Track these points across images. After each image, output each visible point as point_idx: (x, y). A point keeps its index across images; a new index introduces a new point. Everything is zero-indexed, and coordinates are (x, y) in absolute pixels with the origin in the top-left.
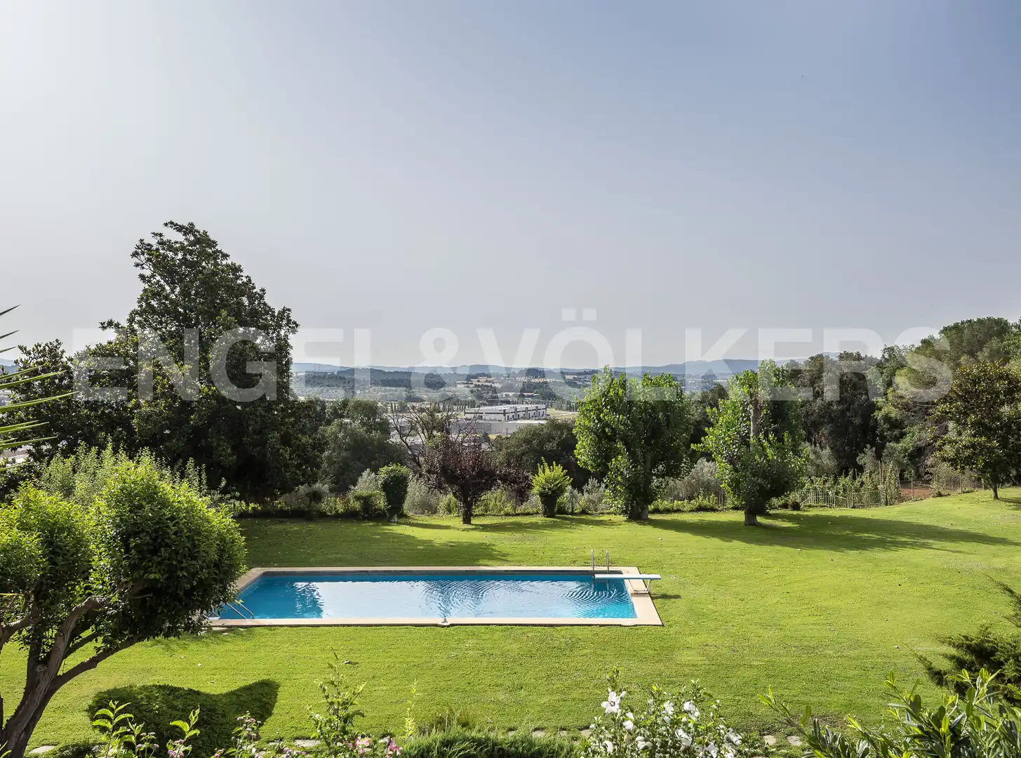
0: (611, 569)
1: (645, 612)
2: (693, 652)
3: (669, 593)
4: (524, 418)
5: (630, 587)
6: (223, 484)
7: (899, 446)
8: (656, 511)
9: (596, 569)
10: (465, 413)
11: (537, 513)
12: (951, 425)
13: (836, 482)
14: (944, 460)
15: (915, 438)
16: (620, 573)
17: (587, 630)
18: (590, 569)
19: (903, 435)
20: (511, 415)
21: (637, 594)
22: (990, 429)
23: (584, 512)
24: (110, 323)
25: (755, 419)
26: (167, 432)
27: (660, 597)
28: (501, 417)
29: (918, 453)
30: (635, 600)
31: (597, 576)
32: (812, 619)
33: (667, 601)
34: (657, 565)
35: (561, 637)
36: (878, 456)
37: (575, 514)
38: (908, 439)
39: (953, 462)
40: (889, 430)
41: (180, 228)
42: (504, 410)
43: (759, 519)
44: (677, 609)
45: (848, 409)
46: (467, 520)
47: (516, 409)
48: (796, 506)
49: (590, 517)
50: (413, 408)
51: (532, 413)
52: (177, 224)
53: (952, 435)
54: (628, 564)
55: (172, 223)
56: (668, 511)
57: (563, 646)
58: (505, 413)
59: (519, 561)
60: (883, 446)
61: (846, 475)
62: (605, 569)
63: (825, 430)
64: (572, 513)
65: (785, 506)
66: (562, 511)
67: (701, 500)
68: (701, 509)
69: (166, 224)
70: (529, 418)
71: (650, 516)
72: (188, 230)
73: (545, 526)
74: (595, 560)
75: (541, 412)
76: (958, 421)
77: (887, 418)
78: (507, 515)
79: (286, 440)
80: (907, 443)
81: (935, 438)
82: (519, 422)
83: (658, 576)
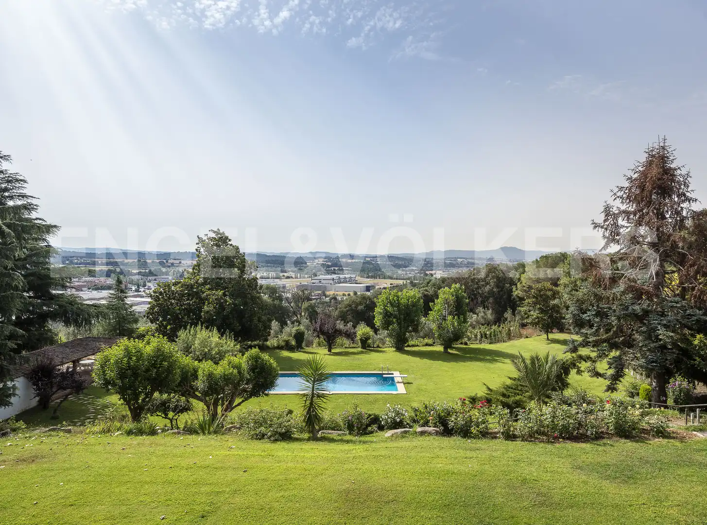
0: (389, 372)
1: (401, 389)
2: (417, 402)
3: (410, 382)
4: (343, 282)
5: (396, 380)
6: (240, 339)
8: (408, 346)
9: (384, 372)
10: (312, 279)
11: (359, 347)
16: (393, 374)
17: (380, 396)
18: (381, 372)
20: (336, 281)
21: (398, 382)
22: (545, 311)
23: (378, 347)
25: (448, 310)
26: (215, 317)
27: (407, 383)
28: (331, 282)
30: (397, 384)
31: (384, 376)
32: (458, 391)
33: (409, 385)
34: (406, 371)
35: (371, 398)
37: (375, 348)
40: (518, 301)
41: (214, 232)
42: (333, 278)
43: (449, 351)
44: (413, 388)
45: (502, 291)
46: (330, 351)
47: (339, 277)
48: (466, 344)
49: (380, 349)
50: (284, 276)
51: (348, 280)
54: (396, 370)
56: (413, 346)
57: (372, 401)
58: (333, 279)
59: (352, 369)
60: (515, 309)
61: (495, 325)
62: (387, 372)
63: (491, 300)
64: (373, 347)
65: (462, 343)
66: (369, 346)
67: (426, 341)
68: (427, 345)
70: (346, 283)
71: (406, 349)
73: (362, 353)
74: (383, 369)
75: (353, 279)
77: (517, 296)
78: (346, 348)
79: (259, 321)
82: (341, 285)
83: (406, 376)
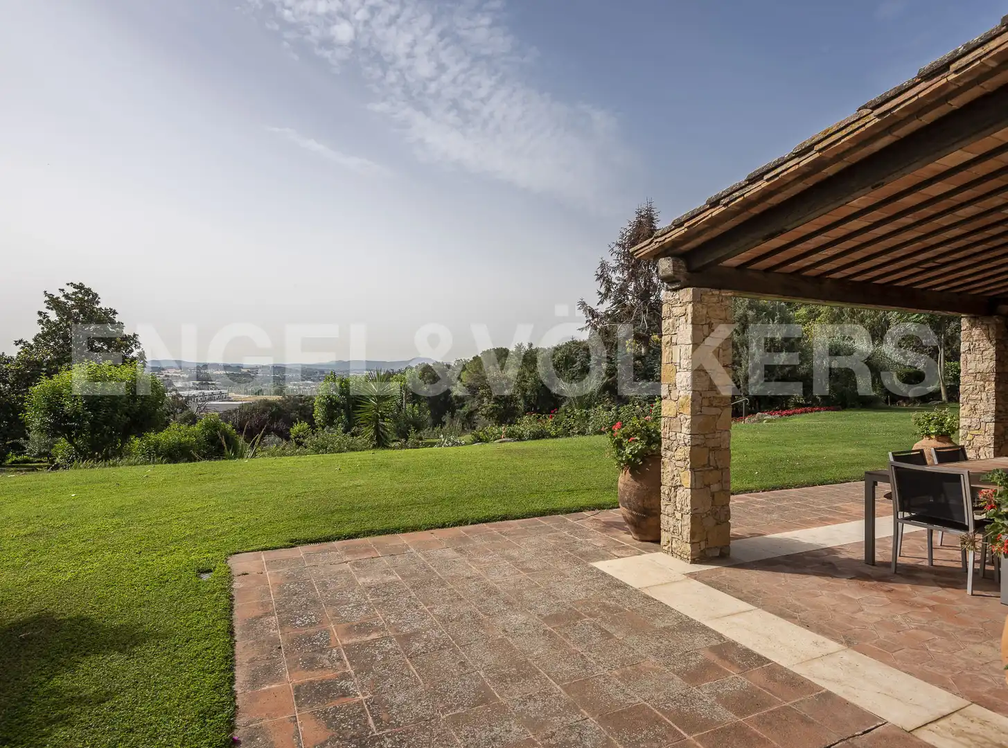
4: (210, 400)
7: (462, 411)
12: (485, 399)
13: (433, 429)
14: (483, 415)
15: (469, 407)
19: (463, 405)
22: (499, 400)
24: (20, 341)
25: (406, 397)
29: (471, 413)
36: (452, 417)
38: (465, 408)
39: (486, 416)
40: (457, 403)
47: (203, 394)
51: (217, 397)
52: (75, 285)
53: (485, 404)
55: (72, 283)
60: (455, 412)
69: (68, 284)
70: (215, 400)
72: (81, 287)
75: (224, 395)
76: (488, 398)
77: (456, 397)
80: (466, 410)
81: (479, 406)
82: (207, 403)
